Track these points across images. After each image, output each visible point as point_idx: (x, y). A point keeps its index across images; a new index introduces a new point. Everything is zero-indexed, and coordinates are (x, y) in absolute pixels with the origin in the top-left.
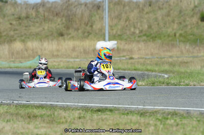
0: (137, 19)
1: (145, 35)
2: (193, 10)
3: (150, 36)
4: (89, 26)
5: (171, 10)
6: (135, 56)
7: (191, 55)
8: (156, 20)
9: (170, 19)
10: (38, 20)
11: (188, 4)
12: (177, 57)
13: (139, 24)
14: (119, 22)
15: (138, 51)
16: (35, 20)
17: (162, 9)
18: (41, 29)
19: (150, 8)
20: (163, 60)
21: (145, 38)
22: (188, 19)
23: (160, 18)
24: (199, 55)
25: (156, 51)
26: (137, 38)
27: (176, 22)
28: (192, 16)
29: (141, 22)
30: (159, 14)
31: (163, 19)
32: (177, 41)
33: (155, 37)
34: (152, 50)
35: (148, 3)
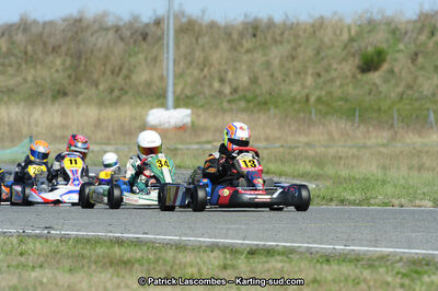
0: (226, 63)
1: (244, 98)
2: (346, 47)
3: (254, 101)
4: (122, 75)
5: (299, 45)
7: (349, 143)
8: (268, 65)
9: (298, 64)
10: (13, 60)
12: (325, 146)
13: (230, 75)
14: (188, 68)
16: (6, 61)
17: (281, 42)
18: (19, 79)
19: (254, 40)
20: (296, 151)
21: (243, 104)
22: (335, 66)
24: (369, 143)
26: (225, 105)
27: (310, 71)
28: (345, 59)
29: (235, 70)
30: (277, 54)
31: (282, 65)
32: (310, 113)
33: (265, 103)
34: (268, 131)
35: (250, 31)
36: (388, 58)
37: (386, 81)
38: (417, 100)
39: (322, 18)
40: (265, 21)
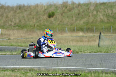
0: (12, 17)
2: (44, 11)
3: (20, 26)
5: (32, 11)
6: (12, 38)
8: (24, 17)
9: (31, 16)
11: (41, 8)
12: (36, 38)
13: (14, 19)
14: (2, 18)
15: (13, 35)
17: (27, 11)
19: (20, 10)
20: (28, 40)
21: (17, 27)
22: (41, 17)
23: (26, 16)
25: (24, 35)
26: (13, 28)
27: (35, 18)
28: (44, 15)
29: (15, 18)
30: (25, 14)
31: (27, 17)
33: (23, 27)
34: (21, 34)
35: (19, 8)
36: (55, 14)
37: (55, 20)
38: (63, 25)
39: (37, 4)
40: (22, 5)
